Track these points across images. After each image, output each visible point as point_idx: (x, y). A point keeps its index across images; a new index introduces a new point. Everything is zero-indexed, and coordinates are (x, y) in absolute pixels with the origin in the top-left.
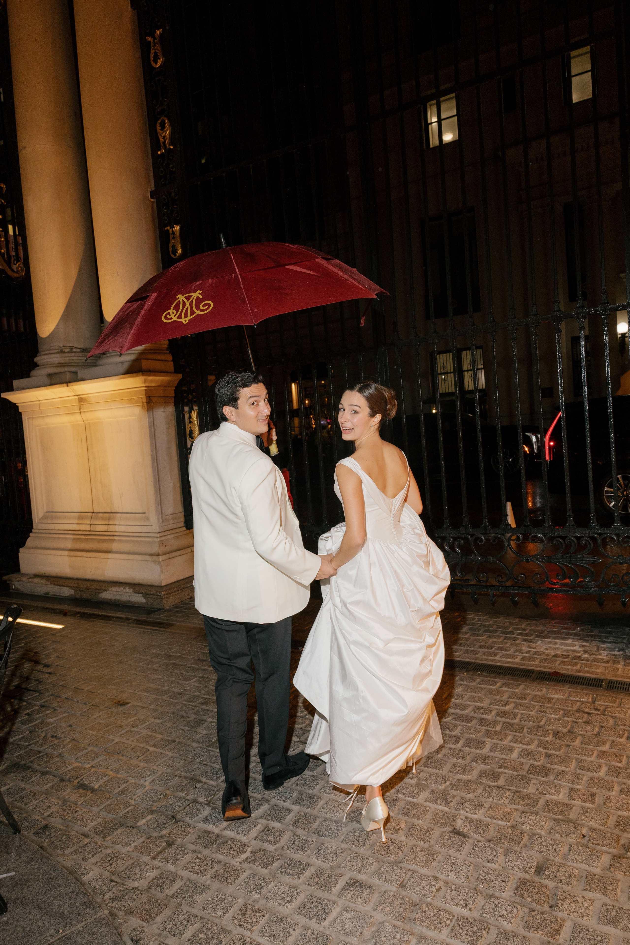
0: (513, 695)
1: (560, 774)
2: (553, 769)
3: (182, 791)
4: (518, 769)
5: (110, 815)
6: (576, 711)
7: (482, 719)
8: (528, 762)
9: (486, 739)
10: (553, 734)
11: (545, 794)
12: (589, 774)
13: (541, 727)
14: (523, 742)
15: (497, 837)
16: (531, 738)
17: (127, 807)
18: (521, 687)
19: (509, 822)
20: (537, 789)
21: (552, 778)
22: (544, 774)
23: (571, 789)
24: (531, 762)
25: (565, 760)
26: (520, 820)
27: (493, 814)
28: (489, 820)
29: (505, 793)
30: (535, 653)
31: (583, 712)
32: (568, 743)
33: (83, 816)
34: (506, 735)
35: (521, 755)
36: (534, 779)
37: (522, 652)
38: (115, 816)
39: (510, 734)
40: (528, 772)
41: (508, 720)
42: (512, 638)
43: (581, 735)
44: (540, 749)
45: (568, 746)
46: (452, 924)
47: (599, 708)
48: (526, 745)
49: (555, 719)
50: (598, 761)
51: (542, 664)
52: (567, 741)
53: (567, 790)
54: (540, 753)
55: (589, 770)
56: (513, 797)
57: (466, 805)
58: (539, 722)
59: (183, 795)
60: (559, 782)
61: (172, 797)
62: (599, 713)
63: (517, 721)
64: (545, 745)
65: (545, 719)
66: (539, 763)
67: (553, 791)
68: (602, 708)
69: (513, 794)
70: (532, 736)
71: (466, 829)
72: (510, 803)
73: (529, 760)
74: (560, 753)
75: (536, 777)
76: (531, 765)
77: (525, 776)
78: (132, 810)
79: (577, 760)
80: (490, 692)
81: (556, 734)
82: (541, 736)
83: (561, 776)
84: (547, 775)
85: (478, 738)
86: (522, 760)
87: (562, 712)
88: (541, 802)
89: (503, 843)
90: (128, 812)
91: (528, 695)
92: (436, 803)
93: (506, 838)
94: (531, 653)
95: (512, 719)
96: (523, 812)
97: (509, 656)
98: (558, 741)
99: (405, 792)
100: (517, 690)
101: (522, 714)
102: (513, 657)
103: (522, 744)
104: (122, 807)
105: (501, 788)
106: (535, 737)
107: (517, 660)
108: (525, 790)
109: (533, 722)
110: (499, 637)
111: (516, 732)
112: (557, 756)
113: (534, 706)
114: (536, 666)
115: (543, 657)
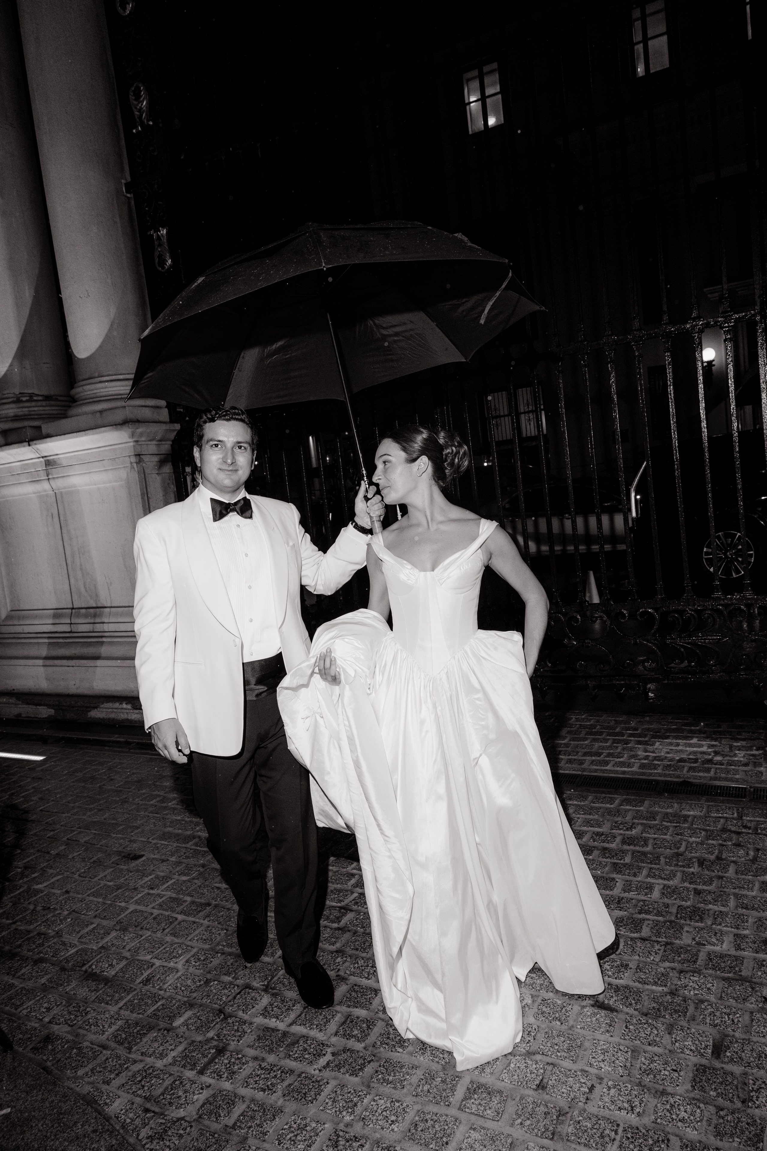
0: (638, 815)
1: (719, 916)
2: (708, 910)
3: (228, 974)
4: (664, 913)
5: (135, 1015)
6: (721, 831)
7: (605, 849)
8: (674, 903)
9: (614, 876)
10: (698, 863)
11: (704, 945)
12: (754, 913)
13: (682, 855)
14: (663, 876)
15: (653, 1007)
16: (672, 871)
17: (157, 1002)
18: (647, 803)
19: (665, 986)
20: (694, 939)
21: (709, 923)
22: (698, 917)
23: (736, 935)
24: (679, 902)
25: (720, 897)
26: (679, 983)
27: (642, 977)
28: (640, 985)
29: (653, 946)
30: (655, 758)
31: (730, 831)
32: (720, 873)
33: (97, 1019)
34: (640, 868)
35: (663, 893)
36: (687, 924)
37: (639, 757)
38: (141, 1016)
39: (644, 867)
40: (676, 916)
41: (637, 848)
42: (623, 740)
43: (733, 862)
44: (686, 884)
45: (721, 878)
46: (618, 1138)
47: (749, 825)
48: (668, 880)
49: (697, 843)
50: (762, 895)
51: (667, 772)
52: (718, 871)
53: (731, 938)
54: (688, 889)
55: (753, 908)
56: (665, 951)
58: (678, 849)
59: (230, 979)
60: (719, 927)
61: (216, 982)
62: (750, 831)
63: (649, 848)
64: (690, 878)
65: (684, 844)
66: (688, 903)
67: (714, 940)
68: (752, 825)
69: (663, 947)
70: (672, 868)
71: (613, 1000)
72: (662, 960)
73: (675, 899)
74: (712, 888)
75: (688, 922)
76: (679, 907)
77: (674, 921)
78: (163, 1005)
79: (736, 895)
80: (609, 812)
81: (701, 862)
82: (683, 866)
83: (719, 920)
84: (701, 919)
85: (604, 875)
86: (666, 900)
87: (703, 833)
88: (702, 956)
89: (664, 1017)
90: (158, 1010)
91: (657, 813)
93: (666, 1009)
94: (650, 758)
95: (643, 846)
96: (681, 972)
97: (623, 764)
98: (706, 872)
100: (641, 808)
101: (655, 839)
102: (629, 765)
103: (662, 879)
104: (150, 1002)
105: (647, 940)
106: (676, 869)
107: (635, 769)
108: (677, 942)
109: (670, 849)
110: (606, 741)
111: (651, 863)
112: (710, 892)
113: (667, 828)
114: (660, 775)
115: (666, 763)
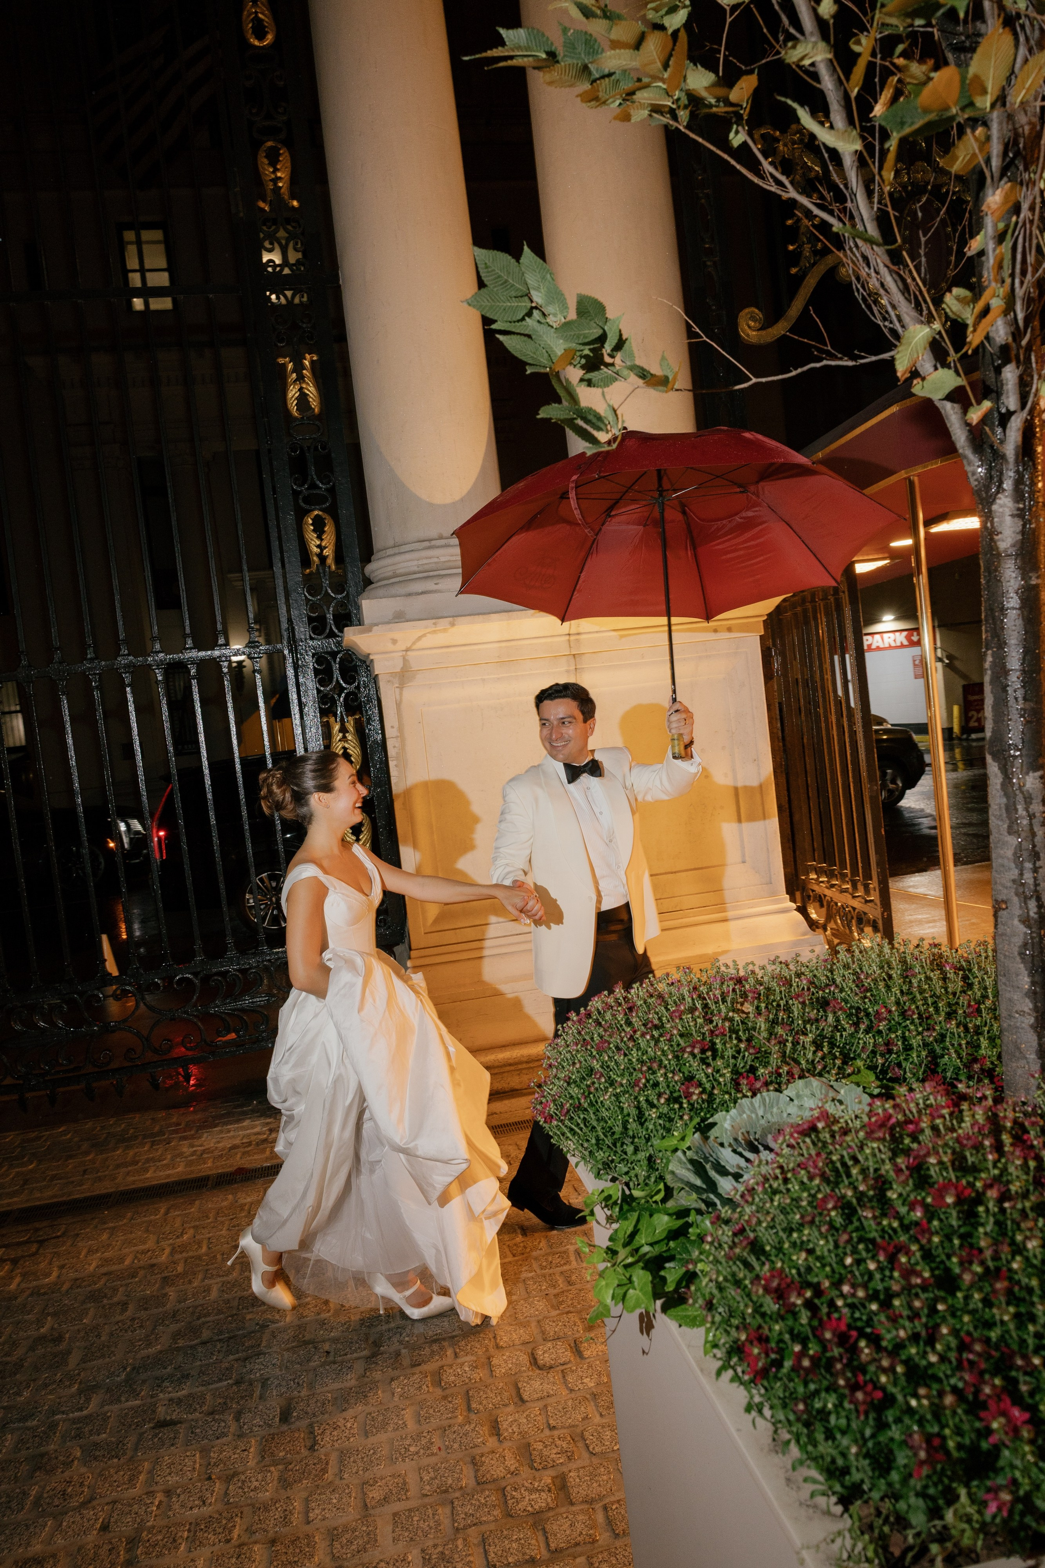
0: (189, 1218)
15: (219, 1404)
18: (197, 1203)
19: (230, 1378)
26: (244, 1371)
27: (206, 1379)
28: (203, 1388)
29: (215, 1346)
30: (204, 1152)
37: (184, 1155)
51: (219, 1164)
57: (166, 1384)
72: (225, 1356)
77: (236, 1314)
89: (231, 1407)
91: (209, 1210)
92: (120, 1401)
93: (232, 1399)
94: (197, 1153)
96: (246, 1359)
97: (166, 1167)
99: (64, 1409)
100: (191, 1210)
108: (240, 1332)
113: (223, 1223)
114: (210, 1169)
115: (216, 1153)
